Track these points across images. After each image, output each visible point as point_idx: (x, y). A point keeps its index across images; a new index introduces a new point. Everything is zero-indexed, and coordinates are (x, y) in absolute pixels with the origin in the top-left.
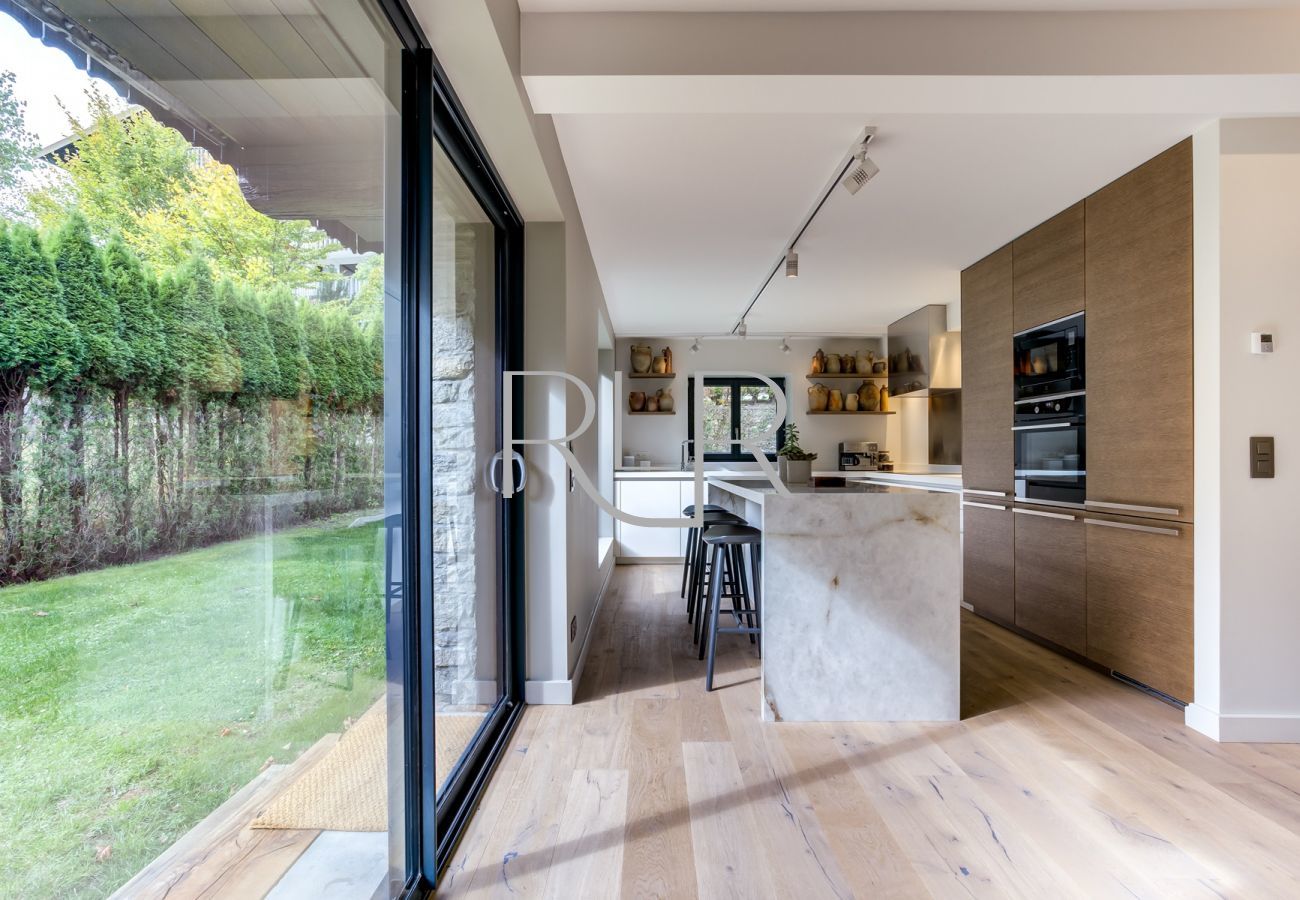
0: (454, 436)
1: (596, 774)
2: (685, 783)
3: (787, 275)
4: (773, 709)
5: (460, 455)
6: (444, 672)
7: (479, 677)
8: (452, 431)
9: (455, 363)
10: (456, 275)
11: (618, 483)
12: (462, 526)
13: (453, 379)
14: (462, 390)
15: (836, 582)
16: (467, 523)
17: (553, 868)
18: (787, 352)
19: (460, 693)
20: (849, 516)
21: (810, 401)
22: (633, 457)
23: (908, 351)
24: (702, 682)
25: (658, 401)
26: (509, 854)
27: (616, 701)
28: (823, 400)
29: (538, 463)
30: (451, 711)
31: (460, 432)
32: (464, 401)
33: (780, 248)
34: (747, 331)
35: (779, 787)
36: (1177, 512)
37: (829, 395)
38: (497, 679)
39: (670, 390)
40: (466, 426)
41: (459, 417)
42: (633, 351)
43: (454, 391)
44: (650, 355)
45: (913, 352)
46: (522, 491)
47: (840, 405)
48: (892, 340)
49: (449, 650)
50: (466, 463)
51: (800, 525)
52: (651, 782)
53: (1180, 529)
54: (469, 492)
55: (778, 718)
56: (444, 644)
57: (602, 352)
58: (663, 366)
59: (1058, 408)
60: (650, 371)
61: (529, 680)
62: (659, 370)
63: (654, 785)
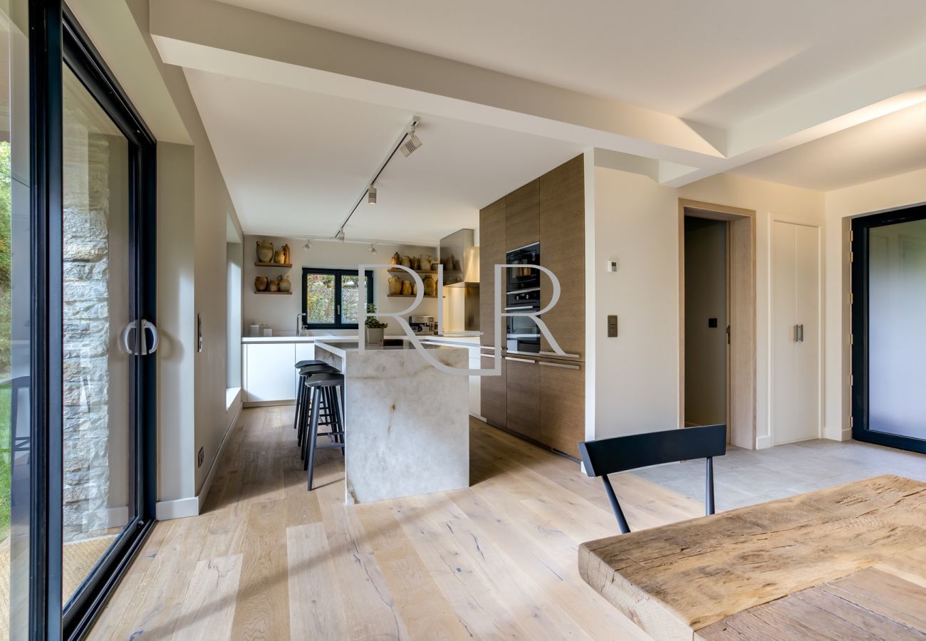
0: (88, 309)
1: (216, 561)
2: (287, 554)
3: (369, 202)
4: (353, 496)
5: (93, 324)
6: (75, 507)
7: (111, 504)
8: (86, 305)
9: (88, 248)
10: (89, 175)
11: (245, 345)
12: (95, 383)
13: (87, 261)
14: (95, 271)
15: (394, 407)
16: (100, 380)
17: (174, 634)
18: (374, 253)
19: (91, 521)
20: (402, 364)
21: (390, 288)
22: (257, 326)
23: (453, 257)
24: (305, 485)
25: (279, 284)
26: (135, 633)
27: (236, 508)
28: (398, 287)
29: (170, 330)
30: (82, 538)
31: (93, 306)
32: (98, 280)
33: (365, 184)
34: (345, 237)
35: (354, 545)
36: (577, 356)
37: (403, 284)
38: (129, 505)
39: (288, 276)
40: (100, 300)
41: (92, 293)
42: (258, 245)
43: (87, 271)
44: (272, 249)
45: (456, 258)
46: (155, 353)
47: (410, 291)
48: (443, 249)
49: (81, 487)
50: (100, 331)
51: (370, 371)
52: (260, 559)
53: (580, 366)
54: (102, 355)
55: (356, 502)
56: (74, 483)
57: (230, 245)
58: (282, 259)
59: (527, 297)
60: (272, 262)
61: (159, 501)
62: (279, 262)
63: (263, 560)
